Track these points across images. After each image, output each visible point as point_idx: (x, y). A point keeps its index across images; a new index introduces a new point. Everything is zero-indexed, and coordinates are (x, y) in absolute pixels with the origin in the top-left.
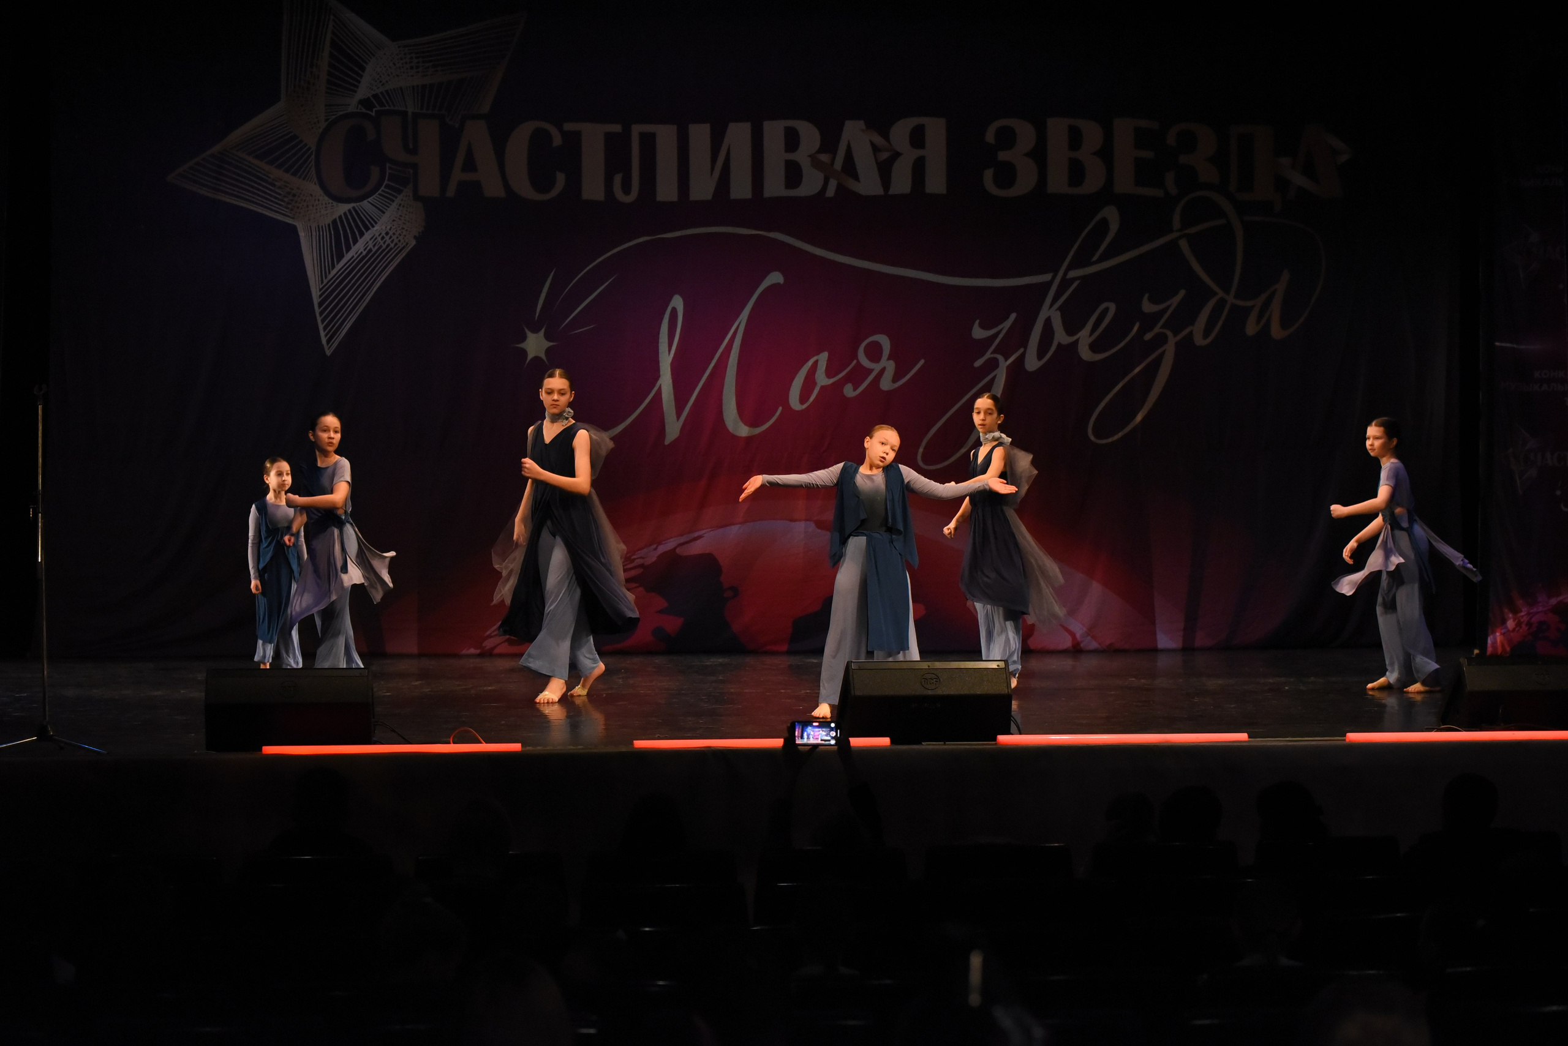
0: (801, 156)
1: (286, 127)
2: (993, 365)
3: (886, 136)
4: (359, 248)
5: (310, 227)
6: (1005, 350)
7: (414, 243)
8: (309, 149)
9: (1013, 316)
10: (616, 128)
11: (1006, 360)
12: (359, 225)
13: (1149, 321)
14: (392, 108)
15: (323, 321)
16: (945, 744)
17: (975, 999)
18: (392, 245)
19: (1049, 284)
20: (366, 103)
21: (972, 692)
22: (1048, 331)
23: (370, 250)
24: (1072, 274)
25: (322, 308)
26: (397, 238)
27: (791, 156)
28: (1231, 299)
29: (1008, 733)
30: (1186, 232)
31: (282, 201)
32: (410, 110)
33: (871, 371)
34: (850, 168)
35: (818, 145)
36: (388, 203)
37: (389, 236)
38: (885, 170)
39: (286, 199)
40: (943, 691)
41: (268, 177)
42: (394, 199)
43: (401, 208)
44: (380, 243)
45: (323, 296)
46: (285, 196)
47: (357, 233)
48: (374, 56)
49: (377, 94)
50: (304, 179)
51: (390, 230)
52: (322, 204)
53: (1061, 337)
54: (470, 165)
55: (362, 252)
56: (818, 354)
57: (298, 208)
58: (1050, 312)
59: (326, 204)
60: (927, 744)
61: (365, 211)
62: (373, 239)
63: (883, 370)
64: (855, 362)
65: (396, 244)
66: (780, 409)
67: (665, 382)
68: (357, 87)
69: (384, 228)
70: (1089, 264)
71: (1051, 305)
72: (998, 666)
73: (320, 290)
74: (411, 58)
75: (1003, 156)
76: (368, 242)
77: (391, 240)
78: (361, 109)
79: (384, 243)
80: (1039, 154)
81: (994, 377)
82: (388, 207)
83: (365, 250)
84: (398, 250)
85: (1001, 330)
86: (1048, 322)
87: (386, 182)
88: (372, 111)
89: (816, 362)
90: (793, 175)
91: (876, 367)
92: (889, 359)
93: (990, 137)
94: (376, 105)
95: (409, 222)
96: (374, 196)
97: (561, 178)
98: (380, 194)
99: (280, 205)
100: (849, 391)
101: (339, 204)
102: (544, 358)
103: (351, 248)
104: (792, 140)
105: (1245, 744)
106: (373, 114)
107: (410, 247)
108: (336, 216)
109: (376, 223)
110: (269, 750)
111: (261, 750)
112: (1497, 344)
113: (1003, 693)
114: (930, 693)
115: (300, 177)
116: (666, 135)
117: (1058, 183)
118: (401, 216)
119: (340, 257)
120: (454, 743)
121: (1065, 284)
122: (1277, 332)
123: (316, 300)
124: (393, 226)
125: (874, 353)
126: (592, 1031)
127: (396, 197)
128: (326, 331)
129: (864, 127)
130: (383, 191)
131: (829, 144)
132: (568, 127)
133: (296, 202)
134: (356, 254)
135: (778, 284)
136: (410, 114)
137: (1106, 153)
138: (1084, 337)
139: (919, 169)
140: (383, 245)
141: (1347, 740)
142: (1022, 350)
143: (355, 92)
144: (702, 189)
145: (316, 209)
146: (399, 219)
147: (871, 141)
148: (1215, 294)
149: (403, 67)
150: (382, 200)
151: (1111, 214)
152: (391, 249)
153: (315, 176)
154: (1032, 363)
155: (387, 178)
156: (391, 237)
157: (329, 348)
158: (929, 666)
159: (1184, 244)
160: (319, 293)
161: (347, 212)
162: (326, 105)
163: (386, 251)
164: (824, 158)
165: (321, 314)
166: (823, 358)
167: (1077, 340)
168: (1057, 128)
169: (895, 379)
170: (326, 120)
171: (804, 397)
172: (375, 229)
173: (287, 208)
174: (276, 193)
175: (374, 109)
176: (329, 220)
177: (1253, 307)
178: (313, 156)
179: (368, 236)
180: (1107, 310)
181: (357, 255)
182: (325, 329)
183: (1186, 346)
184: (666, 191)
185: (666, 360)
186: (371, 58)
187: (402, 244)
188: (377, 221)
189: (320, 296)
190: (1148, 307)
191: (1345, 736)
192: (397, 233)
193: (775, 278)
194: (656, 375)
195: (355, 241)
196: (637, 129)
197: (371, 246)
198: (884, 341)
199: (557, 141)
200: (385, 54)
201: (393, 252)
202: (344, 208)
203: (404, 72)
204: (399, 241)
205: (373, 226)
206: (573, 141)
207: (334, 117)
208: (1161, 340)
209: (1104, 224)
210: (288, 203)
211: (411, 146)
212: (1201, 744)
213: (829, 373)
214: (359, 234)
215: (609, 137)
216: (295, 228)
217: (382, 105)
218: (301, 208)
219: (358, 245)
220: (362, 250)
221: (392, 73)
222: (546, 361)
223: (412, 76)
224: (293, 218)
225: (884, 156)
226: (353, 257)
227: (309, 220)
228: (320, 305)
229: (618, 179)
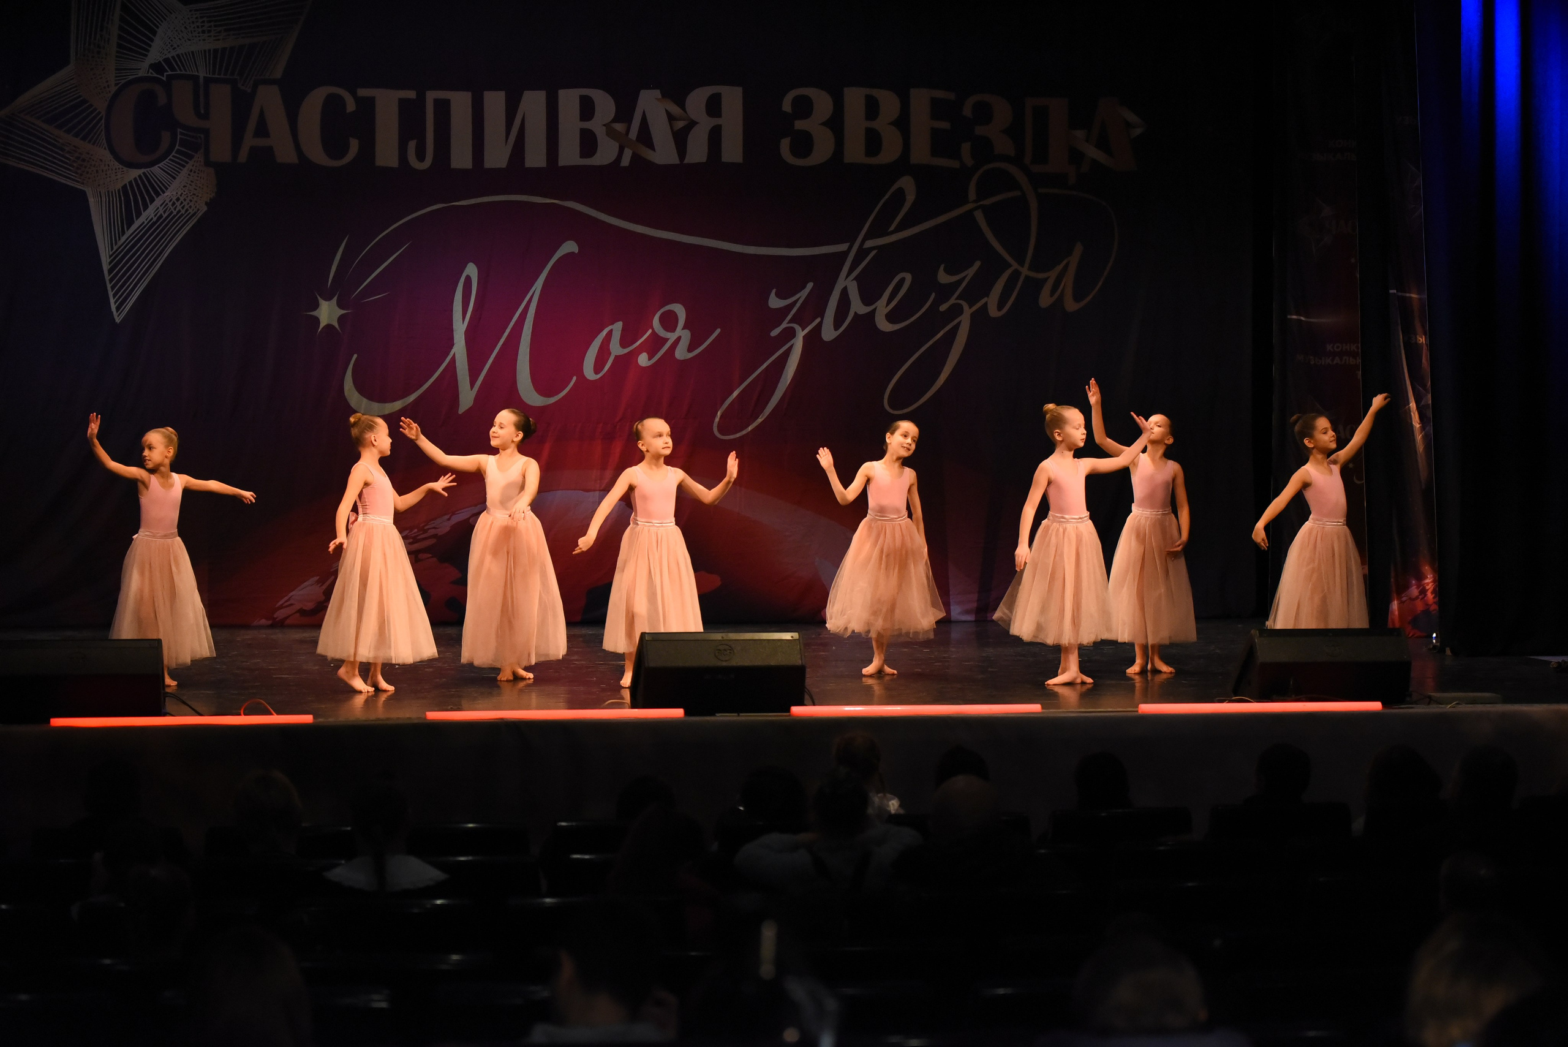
0: (596, 125)
1: (77, 90)
2: (790, 334)
3: (682, 106)
4: (149, 214)
5: (100, 192)
6: (801, 319)
7: (205, 208)
8: (99, 113)
9: (810, 286)
10: (411, 94)
11: (803, 330)
12: (151, 189)
13: (945, 292)
14: (184, 72)
15: (113, 288)
16: (739, 715)
17: (767, 970)
18: (183, 211)
19: (845, 254)
20: (157, 67)
21: (766, 663)
22: (844, 302)
23: (161, 216)
24: (869, 244)
25: (112, 274)
26: (188, 204)
27: (587, 125)
28: (1025, 271)
29: (802, 704)
30: (981, 203)
31: (73, 167)
32: (202, 74)
33: (667, 340)
34: (645, 137)
35: (612, 115)
36: (178, 168)
37: (180, 201)
38: (681, 139)
39: (75, 165)
40: (737, 661)
41: (59, 142)
42: (183, 163)
43: (192, 174)
44: (170, 209)
45: (113, 264)
46: (74, 161)
47: (147, 198)
48: (165, 19)
49: (168, 58)
50: (94, 144)
51: (181, 195)
52: (112, 170)
53: (857, 307)
54: (262, 130)
55: (152, 219)
56: (613, 324)
57: (88, 173)
58: (846, 282)
59: (116, 169)
60: (721, 716)
61: (153, 174)
62: (164, 205)
63: (679, 339)
64: (650, 331)
65: (187, 210)
66: (575, 378)
67: (459, 349)
68: (148, 51)
69: (175, 193)
70: (885, 233)
71: (847, 277)
72: (792, 637)
73: (110, 258)
74: (203, 22)
75: (799, 125)
76: (158, 208)
77: (182, 205)
78: (151, 73)
79: (175, 209)
80: (835, 123)
81: (791, 346)
82: (179, 173)
83: (155, 216)
84: (190, 215)
85: (799, 298)
86: (845, 292)
87: (177, 147)
88: (163, 76)
89: (610, 332)
90: (588, 144)
91: (672, 337)
92: (683, 329)
93: (787, 106)
94: (167, 68)
95: (200, 187)
96: (164, 162)
97: (354, 145)
98: (170, 160)
99: (69, 170)
100: (643, 360)
101: (130, 169)
102: (336, 325)
103: (142, 214)
104: (587, 109)
105: (1039, 715)
106: (164, 79)
107: (200, 214)
108: (126, 181)
109: (167, 189)
110: (58, 722)
111: (49, 722)
112: (1289, 317)
113: (797, 664)
114: (724, 664)
115: (89, 142)
116: (460, 102)
117: (855, 152)
118: (192, 182)
119: (130, 223)
120: (245, 715)
121: (862, 253)
122: (1071, 306)
123: (106, 267)
124: (184, 191)
125: (669, 322)
126: (384, 1005)
127: (187, 163)
128: (116, 298)
129: (660, 96)
130: (173, 156)
131: (624, 113)
132: (362, 92)
133: (86, 167)
134: (146, 220)
135: (573, 253)
136: (201, 80)
137: (902, 123)
138: (882, 308)
139: (715, 136)
140: (173, 211)
141: (1140, 712)
142: (818, 320)
143: (146, 56)
144: (497, 156)
145: (106, 175)
146: (190, 185)
147: (666, 110)
148: (1010, 266)
149: (195, 31)
150: (176, 166)
151: (907, 184)
152: (182, 215)
153: (105, 141)
154: (829, 333)
155: (177, 146)
156: (182, 203)
157: (120, 314)
158: (722, 637)
159: (979, 216)
160: (109, 260)
161: (138, 179)
162: (116, 69)
163: (177, 217)
164: (619, 127)
165: (111, 280)
166: (617, 327)
167: (875, 309)
168: (854, 98)
169: (690, 350)
170: (116, 85)
171: (598, 367)
172: (166, 194)
173: (76, 173)
174: (67, 158)
175: (165, 74)
176: (119, 186)
177: (1046, 279)
178: (103, 121)
179: (158, 201)
180: (903, 280)
181: (148, 220)
182: (114, 296)
183: (980, 318)
184: (461, 158)
185: (460, 328)
186: (162, 21)
187: (193, 210)
188: (168, 187)
189: (110, 263)
190: (943, 278)
191: (1137, 707)
192: (188, 201)
193: (570, 247)
194: (451, 344)
195: (146, 207)
196: (431, 96)
197: (161, 212)
198: (680, 310)
199: (351, 106)
200: (176, 18)
201: (184, 218)
202: (135, 173)
203: (196, 36)
204: (190, 207)
205: (164, 192)
206: (367, 106)
207: (123, 82)
208: (956, 311)
209: (901, 192)
210: (78, 168)
211: (202, 112)
212: (995, 715)
213: (624, 343)
214: (149, 198)
215: (402, 102)
216: (84, 193)
217: (173, 69)
218: (91, 174)
219: (148, 211)
220: (153, 215)
221: (183, 38)
222: (339, 329)
223: (204, 40)
224: (83, 183)
225: (680, 124)
226: (144, 222)
227: (99, 185)
228: (110, 271)
229: (412, 145)
